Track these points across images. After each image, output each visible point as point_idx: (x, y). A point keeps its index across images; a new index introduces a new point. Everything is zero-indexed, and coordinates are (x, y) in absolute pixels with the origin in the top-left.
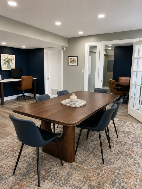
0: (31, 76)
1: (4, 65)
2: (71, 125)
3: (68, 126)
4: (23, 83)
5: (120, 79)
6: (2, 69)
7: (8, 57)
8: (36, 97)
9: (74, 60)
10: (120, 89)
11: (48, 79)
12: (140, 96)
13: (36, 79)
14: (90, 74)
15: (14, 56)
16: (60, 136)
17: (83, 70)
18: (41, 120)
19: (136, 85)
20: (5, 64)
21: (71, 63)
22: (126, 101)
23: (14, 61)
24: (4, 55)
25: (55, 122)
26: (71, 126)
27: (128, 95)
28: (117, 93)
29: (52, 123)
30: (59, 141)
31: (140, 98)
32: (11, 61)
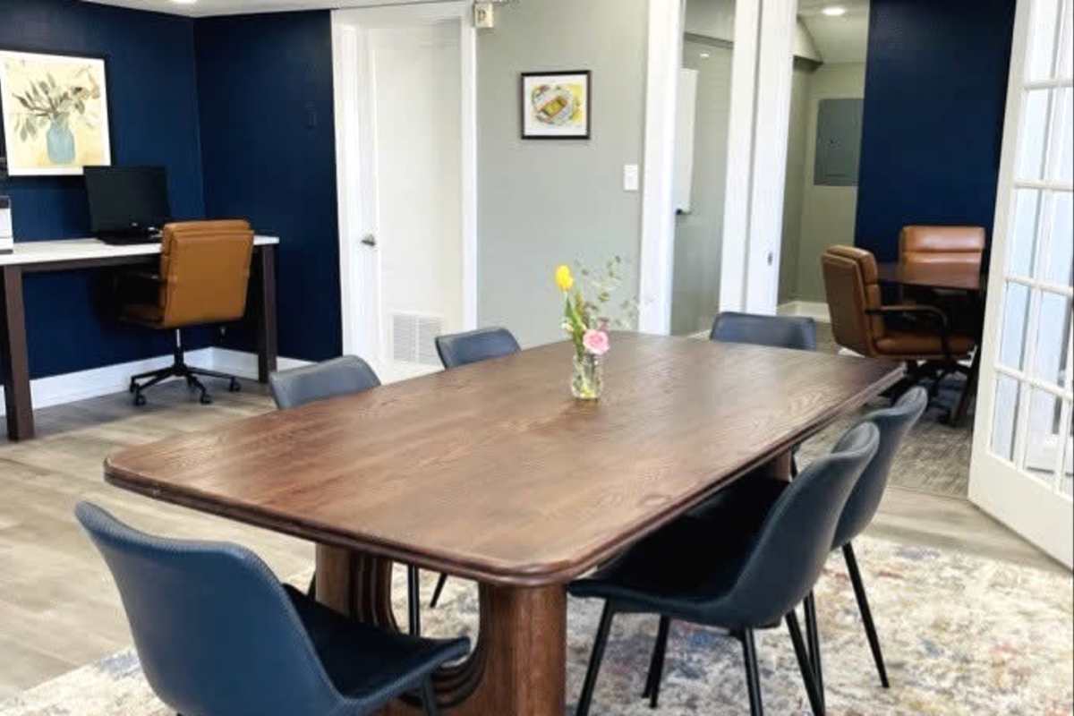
0: (241, 223)
1: (24, 136)
2: (533, 582)
3: (510, 588)
4: (173, 279)
5: (909, 245)
6: (14, 170)
7: (50, 78)
8: (275, 378)
9: (561, 102)
10: (914, 318)
11: (370, 242)
12: (1063, 366)
13: (275, 240)
14: (685, 207)
15: (97, 67)
16: (463, 660)
17: (631, 171)
18: (312, 545)
19: (1030, 288)
20: (29, 129)
21: (540, 119)
22: (954, 411)
23: (98, 109)
24: (23, 62)
25: (417, 560)
26: (533, 587)
27: (968, 363)
28: (886, 343)
29: (396, 565)
30: (446, 698)
31: (1061, 383)
32: (80, 107)
